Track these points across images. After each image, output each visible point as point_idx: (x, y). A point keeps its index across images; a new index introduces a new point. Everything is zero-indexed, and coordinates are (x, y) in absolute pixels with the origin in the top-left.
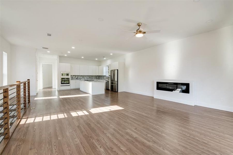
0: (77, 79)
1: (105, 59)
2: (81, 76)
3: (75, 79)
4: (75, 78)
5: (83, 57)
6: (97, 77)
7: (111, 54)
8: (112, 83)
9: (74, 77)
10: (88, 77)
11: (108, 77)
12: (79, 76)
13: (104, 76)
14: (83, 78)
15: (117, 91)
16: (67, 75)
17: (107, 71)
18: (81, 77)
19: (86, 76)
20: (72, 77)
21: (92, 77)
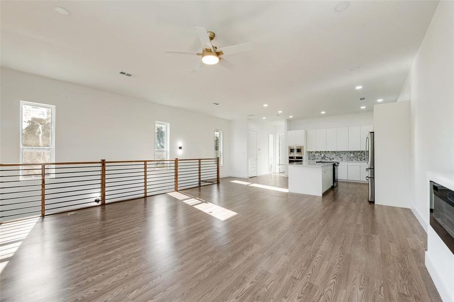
0: (323, 158)
2: (332, 152)
4: (319, 156)
5: (323, 113)
9: (317, 154)
10: (352, 155)
12: (328, 152)
14: (338, 157)
16: (299, 151)
19: (345, 152)
20: (311, 154)
21: (363, 155)
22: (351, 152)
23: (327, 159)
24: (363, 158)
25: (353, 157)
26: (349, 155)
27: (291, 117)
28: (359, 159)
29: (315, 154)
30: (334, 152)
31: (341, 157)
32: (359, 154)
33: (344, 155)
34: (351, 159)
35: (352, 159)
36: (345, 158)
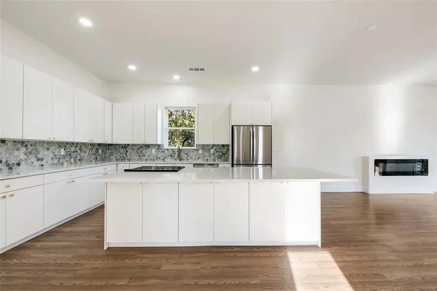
6: (97, 150)
10: (63, 152)
19: (49, 144)
21: (79, 151)
22: (61, 145)
24: (78, 158)
25: (64, 157)
28: (72, 160)
31: (40, 156)
32: (73, 149)
33: (46, 152)
34: (59, 162)
35: (61, 161)
36: (50, 162)
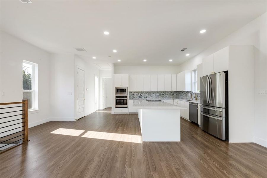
0: (140, 97)
1: (188, 55)
2: (146, 92)
3: (138, 97)
4: (137, 95)
6: (173, 94)
7: (203, 31)
8: (206, 111)
11: (196, 95)
12: (143, 92)
13: (188, 92)
15: (224, 138)
17: (193, 81)
18: (147, 95)
19: (154, 92)
20: (131, 94)
21: (164, 94)
22: (157, 92)
23: (142, 97)
24: (164, 96)
26: (156, 95)
27: (119, 61)
28: (162, 97)
29: (134, 94)
30: (147, 92)
32: (162, 94)
33: (153, 95)
35: (158, 97)
